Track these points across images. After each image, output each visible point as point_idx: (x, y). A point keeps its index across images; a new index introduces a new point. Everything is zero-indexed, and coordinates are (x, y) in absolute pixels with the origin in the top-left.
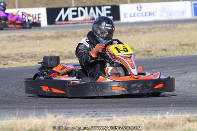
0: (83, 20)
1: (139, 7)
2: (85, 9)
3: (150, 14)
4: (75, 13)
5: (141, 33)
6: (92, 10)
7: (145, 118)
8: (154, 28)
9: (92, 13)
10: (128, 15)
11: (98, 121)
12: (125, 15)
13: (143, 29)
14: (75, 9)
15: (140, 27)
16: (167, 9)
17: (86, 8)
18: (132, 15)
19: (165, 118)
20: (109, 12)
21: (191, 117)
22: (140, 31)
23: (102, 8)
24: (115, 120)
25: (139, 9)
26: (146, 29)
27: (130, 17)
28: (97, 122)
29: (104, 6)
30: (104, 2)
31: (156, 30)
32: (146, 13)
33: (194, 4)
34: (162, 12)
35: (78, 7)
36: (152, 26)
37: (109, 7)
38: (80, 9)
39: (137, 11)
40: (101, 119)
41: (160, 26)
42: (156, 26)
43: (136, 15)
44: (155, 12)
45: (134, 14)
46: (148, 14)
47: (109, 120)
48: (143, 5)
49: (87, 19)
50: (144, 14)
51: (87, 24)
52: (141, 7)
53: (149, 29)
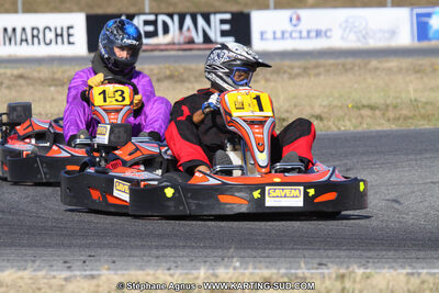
0: (169, 44)
1: (294, 17)
2: (172, 19)
3: (318, 34)
4: (150, 28)
5: (286, 76)
6: (188, 21)
7: (172, 275)
8: (317, 66)
9: (189, 29)
10: (269, 35)
11: (66, 279)
12: (262, 34)
13: (292, 68)
14: (152, 18)
15: (287, 62)
16: (357, 24)
17: (176, 18)
18: (279, 35)
19: (216, 276)
20: (226, 27)
21: (274, 277)
22: (285, 72)
23: (212, 17)
24: (103, 278)
25: (294, 21)
26: (299, 67)
27: (275, 38)
28: (63, 283)
29: (215, 13)
30: (218, 5)
31: (321, 70)
32: (309, 32)
33: (418, 15)
34: (345, 30)
35: (156, 15)
36: (313, 62)
37: (228, 16)
38: (161, 18)
39: (289, 28)
40: (75, 276)
41: (331, 61)
42: (322, 61)
43: (287, 35)
44: (330, 30)
45: (283, 33)
46: (313, 34)
47: (93, 277)
48: (304, 13)
49: (176, 41)
50: (304, 34)
51: (173, 53)
52: (298, 19)
53: (305, 69)
